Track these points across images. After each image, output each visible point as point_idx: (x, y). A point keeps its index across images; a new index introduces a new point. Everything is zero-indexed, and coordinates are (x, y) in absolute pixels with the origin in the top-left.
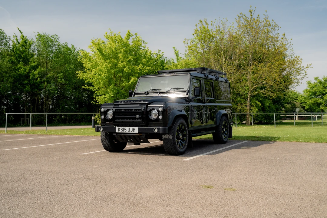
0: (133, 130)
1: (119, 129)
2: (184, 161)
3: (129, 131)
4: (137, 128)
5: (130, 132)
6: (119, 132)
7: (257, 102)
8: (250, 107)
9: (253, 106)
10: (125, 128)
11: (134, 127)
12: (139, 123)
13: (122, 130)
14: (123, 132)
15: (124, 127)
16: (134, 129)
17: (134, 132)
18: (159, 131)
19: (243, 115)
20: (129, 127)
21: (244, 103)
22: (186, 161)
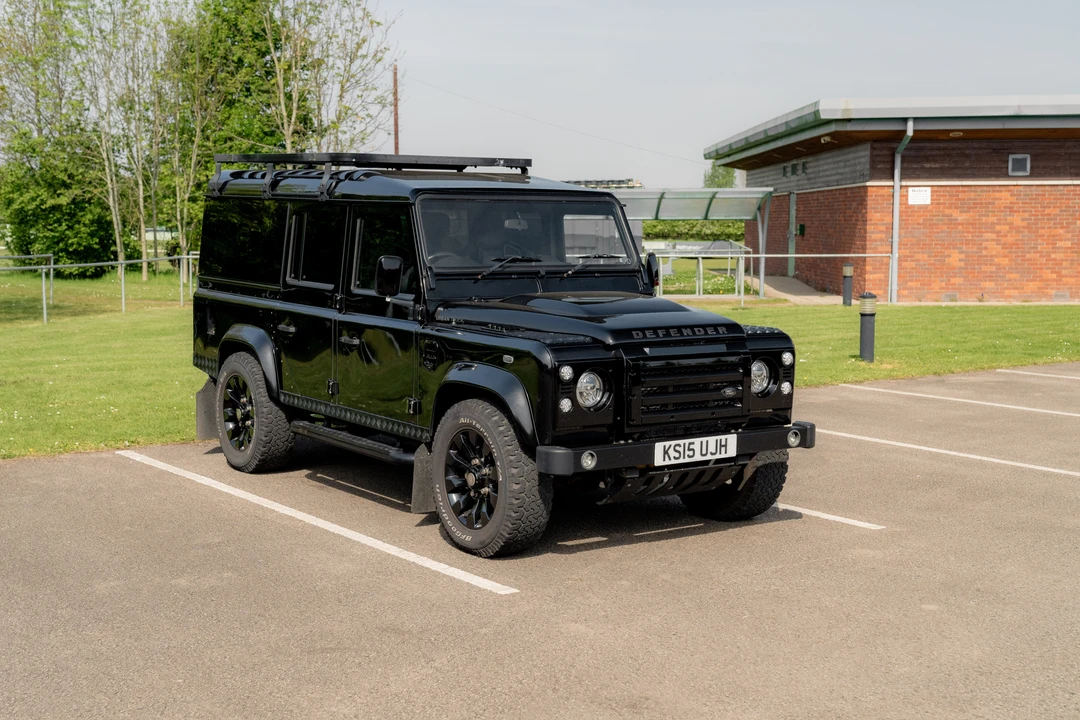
0: (721, 446)
1: (666, 452)
3: (704, 452)
4: (732, 439)
5: (708, 457)
6: (667, 462)
10: (690, 444)
11: (723, 437)
13: (677, 455)
16: (723, 443)
17: (723, 456)
20: (704, 439)
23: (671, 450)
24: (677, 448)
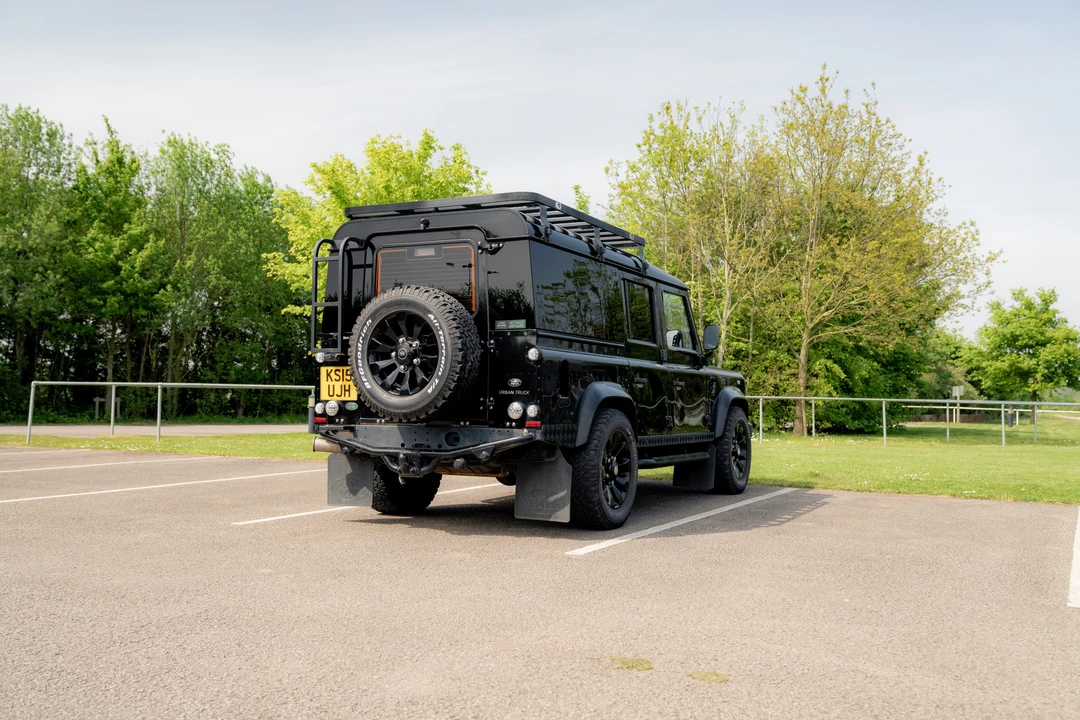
9: (817, 376)
19: (785, 403)
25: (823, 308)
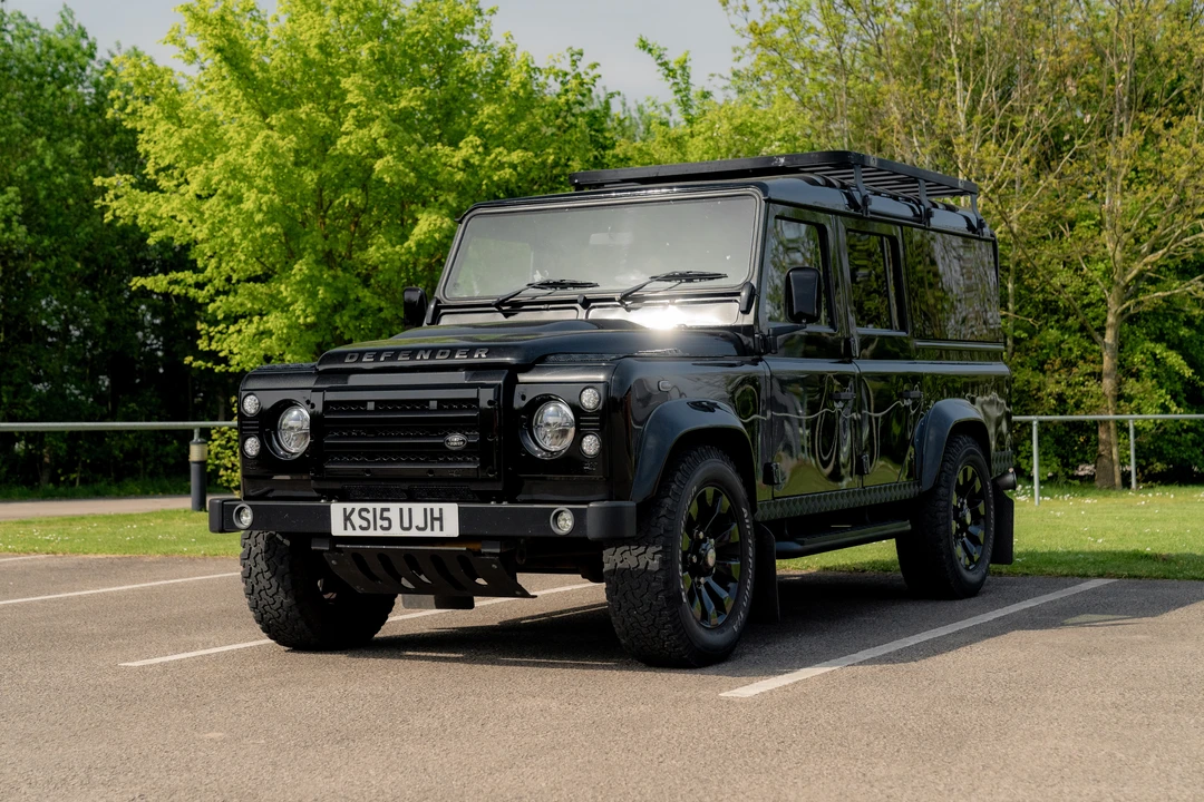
0: (433, 519)
1: (347, 518)
2: (729, 702)
3: (406, 524)
4: (451, 511)
5: (414, 533)
6: (350, 532)
7: (1159, 349)
8: (1120, 384)
9: (1137, 375)
10: (383, 510)
11: (436, 506)
12: (465, 478)
13: (365, 524)
14: (371, 533)
15: (379, 506)
16: (436, 515)
17: (437, 533)
18: (585, 527)
19: (1079, 427)
20: (406, 506)
21: (1082, 357)
22: (745, 703)
23: (356, 514)
24: (364, 514)
25: (1145, 248)
